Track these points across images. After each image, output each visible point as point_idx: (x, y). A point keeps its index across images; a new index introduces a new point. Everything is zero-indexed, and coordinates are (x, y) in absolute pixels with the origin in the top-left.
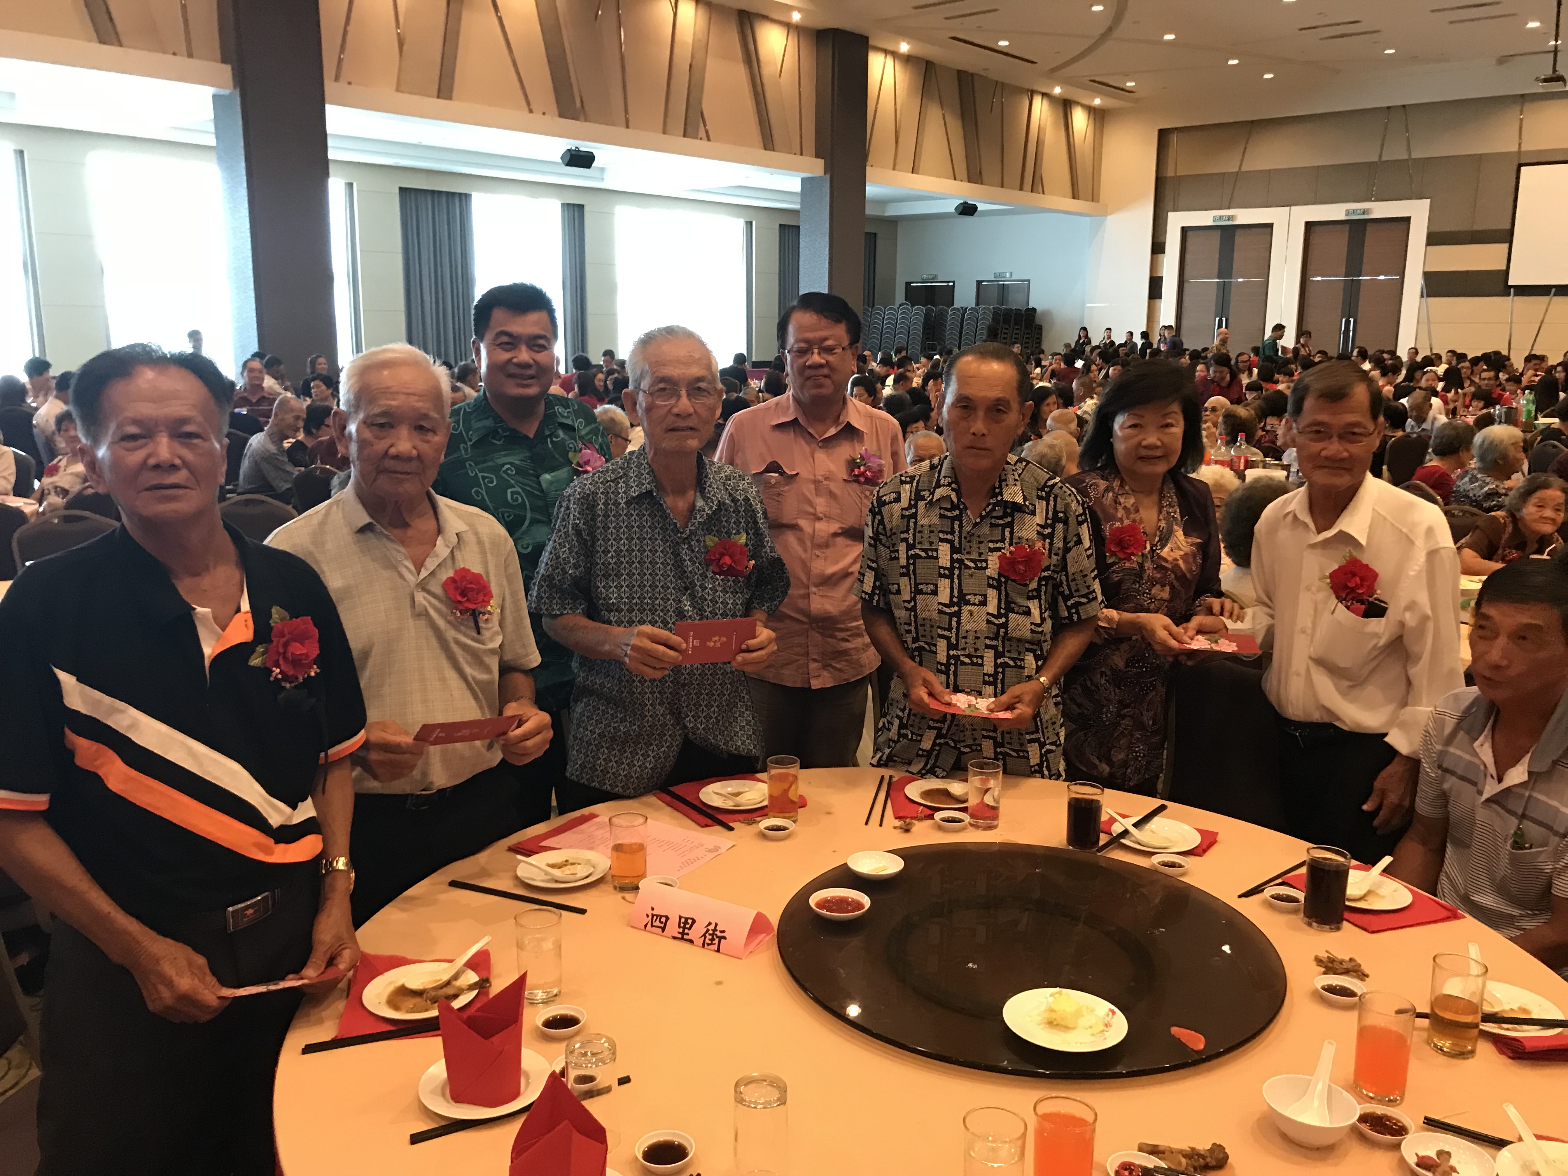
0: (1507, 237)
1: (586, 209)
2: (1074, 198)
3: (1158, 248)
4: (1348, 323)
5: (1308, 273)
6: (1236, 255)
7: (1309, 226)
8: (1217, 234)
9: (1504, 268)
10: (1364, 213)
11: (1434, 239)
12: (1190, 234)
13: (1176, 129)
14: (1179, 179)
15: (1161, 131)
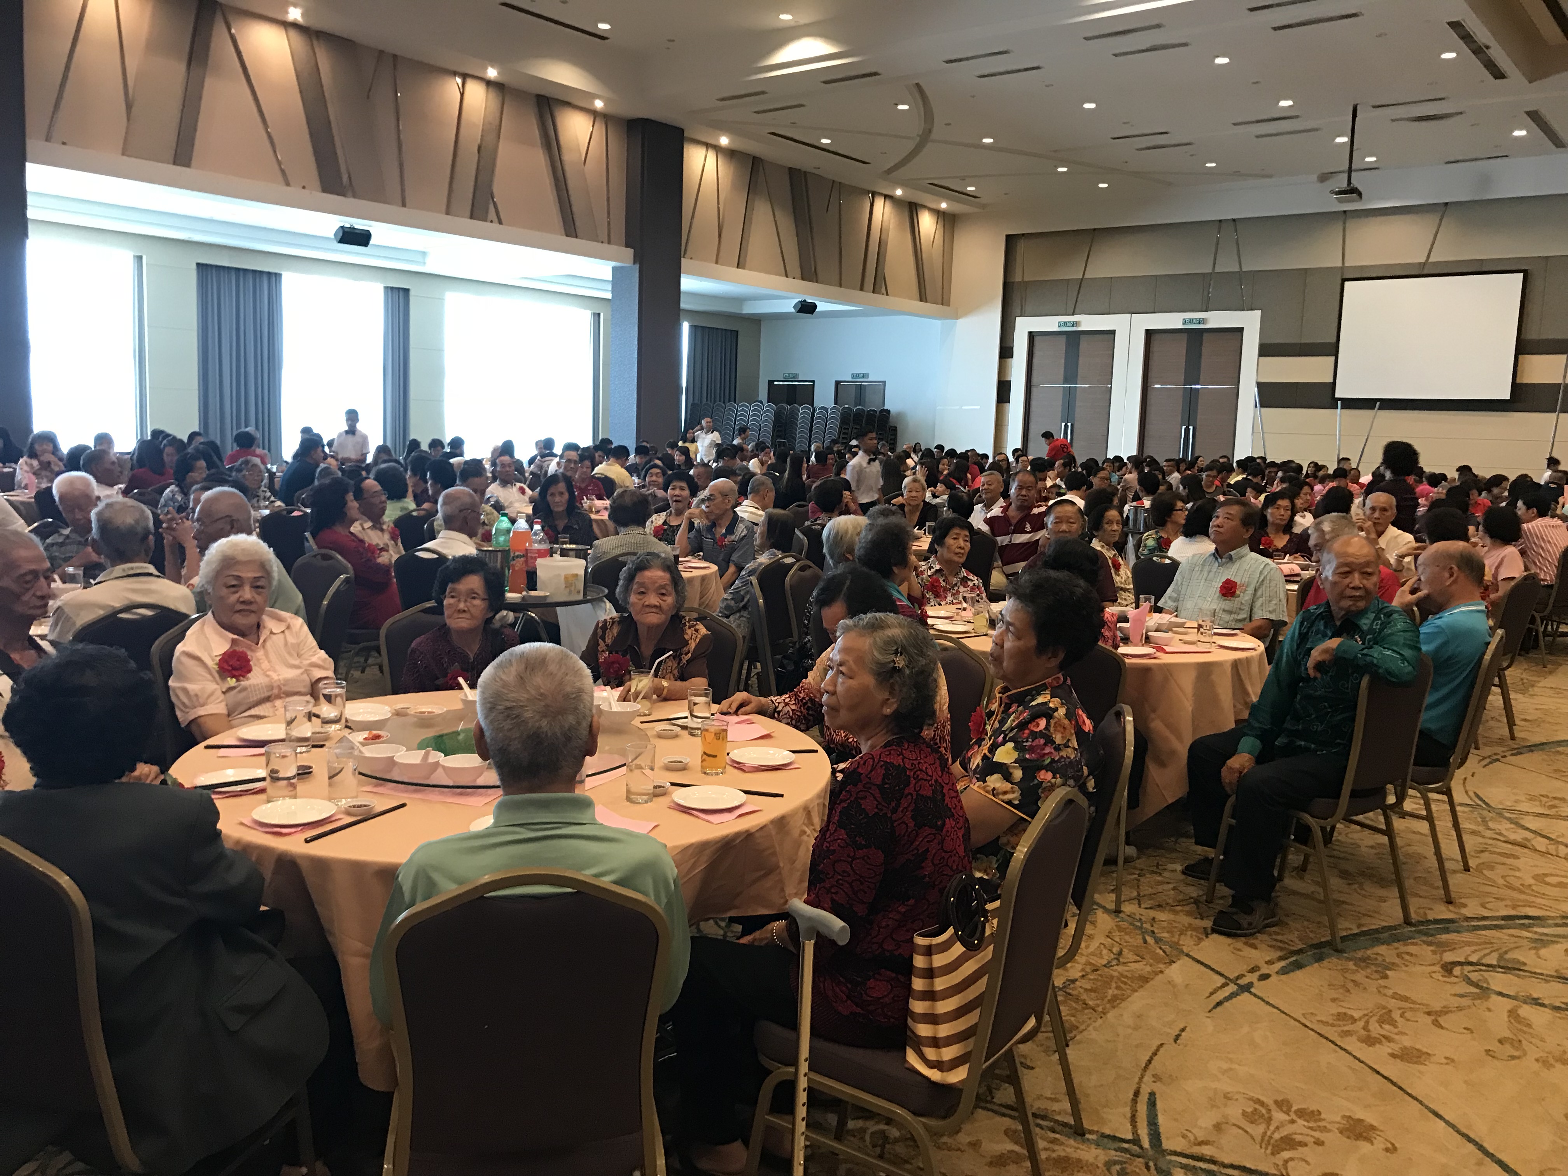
0: (1332, 350)
1: (412, 293)
2: (921, 300)
3: (1006, 352)
4: (1187, 431)
5: (1149, 380)
6: (1081, 360)
7: (1149, 333)
8: (1063, 339)
9: (1331, 380)
10: (1199, 323)
11: (1265, 350)
12: (1037, 339)
13: (1023, 235)
14: (1026, 284)
15: (1008, 237)
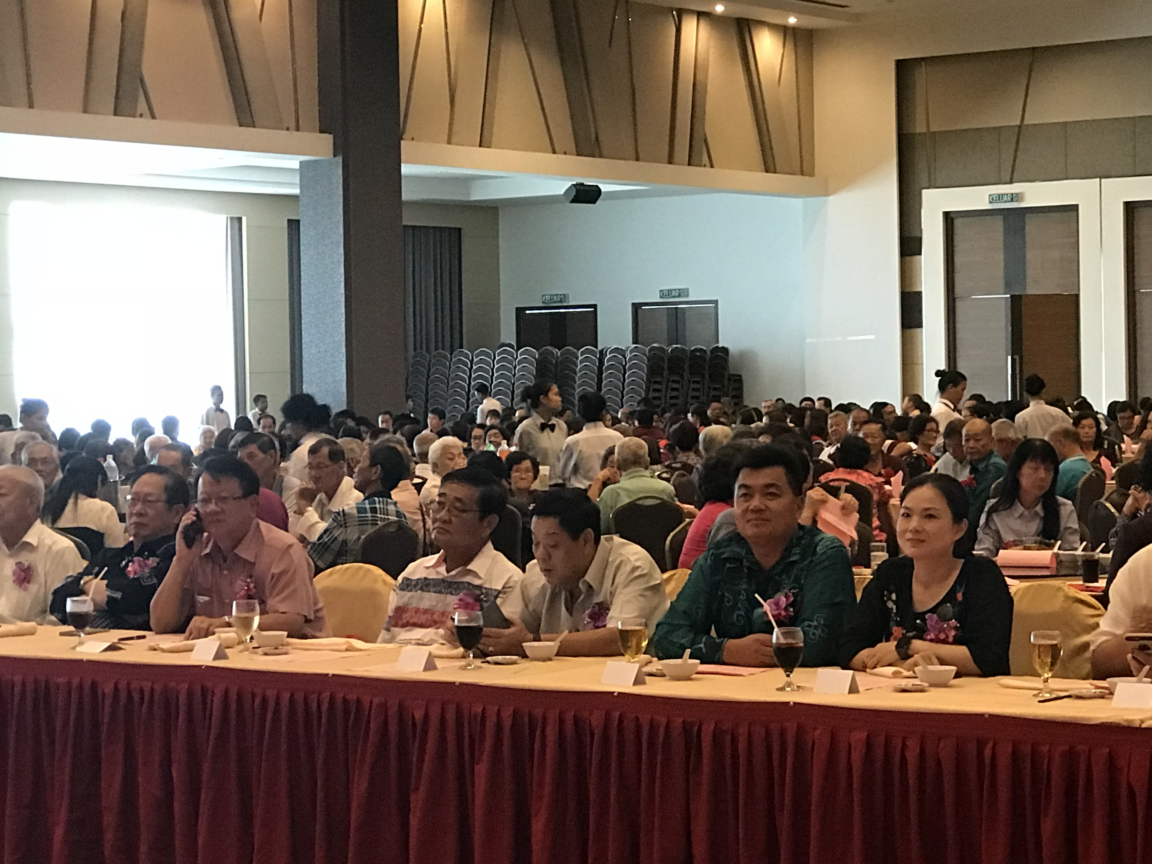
2: (767, 171)
3: (910, 246)
5: (1136, 280)
6: (1030, 255)
7: (1130, 208)
8: (999, 223)
12: (958, 222)
13: (923, 59)
14: (933, 137)
15: (900, 64)
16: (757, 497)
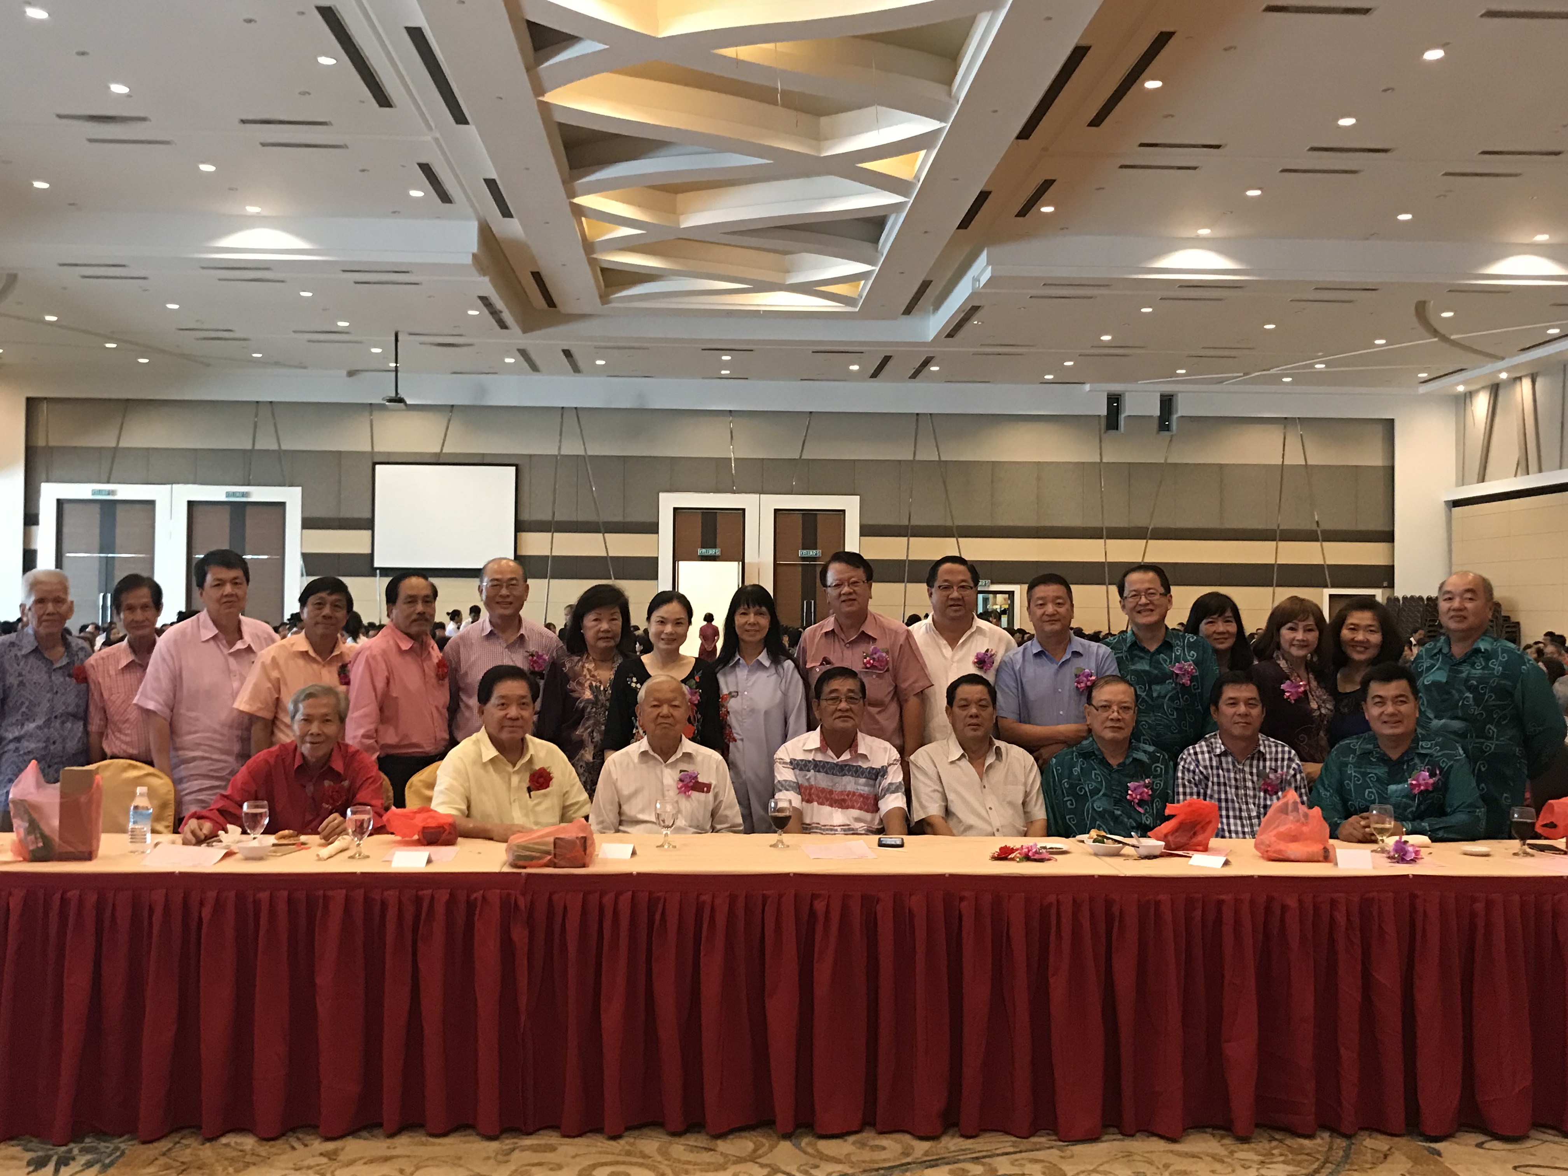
0: (369, 524)
3: (31, 519)
5: (194, 551)
6: (119, 530)
7: (191, 504)
8: (97, 508)
9: (370, 552)
10: (243, 496)
11: (308, 523)
12: (66, 506)
13: (45, 398)
14: (50, 449)
15: (29, 400)
16: (1389, 703)
